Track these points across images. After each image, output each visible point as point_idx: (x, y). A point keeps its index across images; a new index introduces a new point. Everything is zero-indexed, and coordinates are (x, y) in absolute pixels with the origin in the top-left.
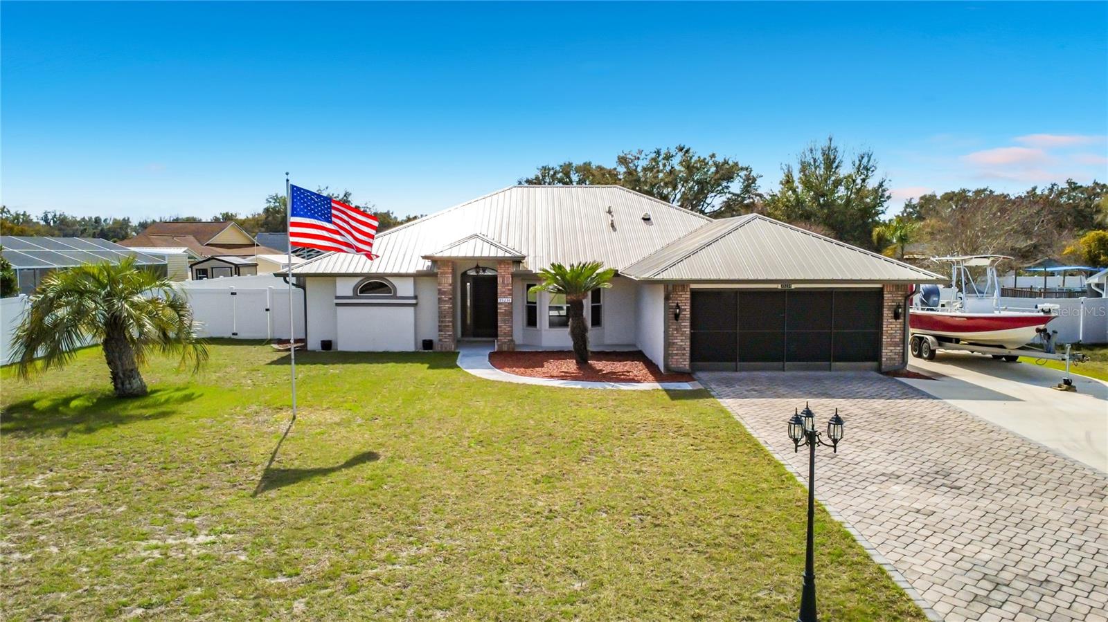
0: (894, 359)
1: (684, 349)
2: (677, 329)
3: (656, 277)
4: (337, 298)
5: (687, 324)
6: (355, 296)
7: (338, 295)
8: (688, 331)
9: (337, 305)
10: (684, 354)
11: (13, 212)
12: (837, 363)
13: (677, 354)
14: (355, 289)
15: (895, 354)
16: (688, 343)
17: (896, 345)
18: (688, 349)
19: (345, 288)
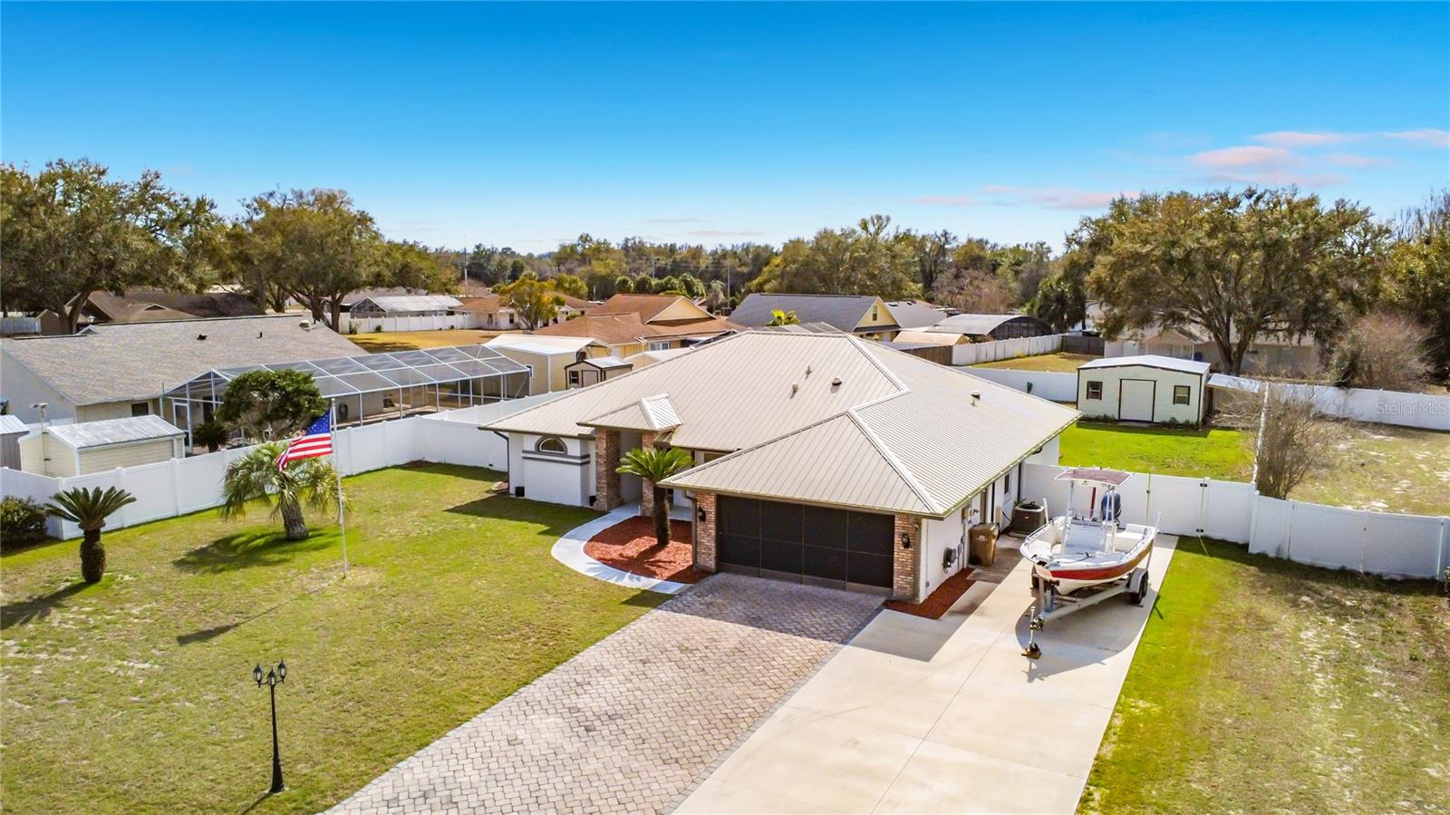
0: (905, 588)
1: (710, 549)
2: (704, 530)
3: (675, 482)
4: (524, 452)
5: (712, 526)
6: (538, 451)
7: (526, 449)
8: (713, 533)
9: (524, 458)
10: (710, 554)
11: (594, 239)
12: (853, 584)
13: (704, 553)
14: (537, 446)
15: (907, 583)
16: (713, 545)
17: (908, 574)
18: (713, 550)
19: (530, 444)
